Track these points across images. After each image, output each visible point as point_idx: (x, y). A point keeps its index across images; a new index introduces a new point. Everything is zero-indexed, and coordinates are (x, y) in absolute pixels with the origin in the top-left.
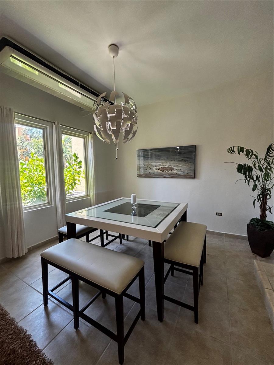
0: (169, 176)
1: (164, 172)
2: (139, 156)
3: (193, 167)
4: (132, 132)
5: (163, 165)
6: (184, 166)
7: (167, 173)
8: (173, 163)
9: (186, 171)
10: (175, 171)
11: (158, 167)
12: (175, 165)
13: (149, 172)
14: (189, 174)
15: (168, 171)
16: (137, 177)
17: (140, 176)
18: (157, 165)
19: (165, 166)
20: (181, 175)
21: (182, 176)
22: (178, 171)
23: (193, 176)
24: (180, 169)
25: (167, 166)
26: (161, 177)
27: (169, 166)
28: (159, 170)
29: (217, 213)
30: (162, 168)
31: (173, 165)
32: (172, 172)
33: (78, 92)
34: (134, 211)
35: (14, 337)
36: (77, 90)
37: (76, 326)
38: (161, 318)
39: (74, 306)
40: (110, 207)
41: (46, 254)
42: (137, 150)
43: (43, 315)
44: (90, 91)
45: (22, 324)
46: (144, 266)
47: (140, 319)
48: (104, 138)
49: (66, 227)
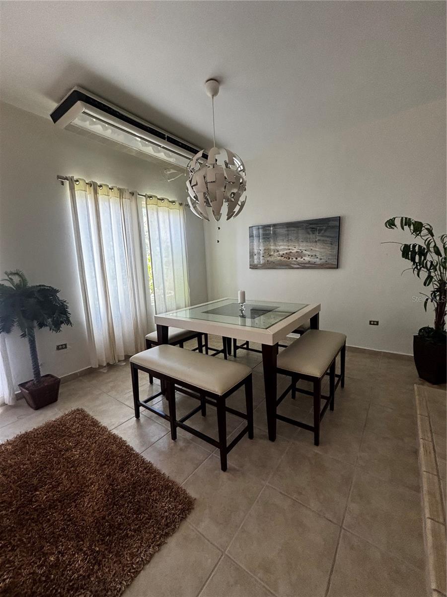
0: (298, 266)
1: (290, 259)
2: (251, 236)
3: (335, 252)
4: (240, 203)
5: (289, 249)
6: (322, 250)
7: (294, 261)
8: (304, 245)
9: (325, 258)
10: (307, 259)
11: (281, 253)
12: (307, 248)
13: (268, 261)
14: (330, 261)
15: (297, 259)
16: (250, 268)
17: (253, 267)
18: (282, 247)
19: (292, 251)
20: (317, 263)
21: (318, 266)
22: (312, 258)
23: (335, 265)
24: (314, 254)
25: (295, 250)
26: (287, 267)
27: (298, 251)
28: (282, 256)
29: (370, 322)
30: (286, 253)
31: (304, 248)
32: (302, 259)
33: (163, 148)
34: (242, 313)
35: (109, 441)
36: (163, 145)
37: (174, 437)
38: (272, 437)
39: (170, 417)
40: (210, 308)
41: (135, 358)
42: (250, 227)
43: (136, 426)
44: (181, 144)
45: (115, 432)
46: (251, 374)
47: (247, 435)
48: (201, 213)
49: (156, 332)
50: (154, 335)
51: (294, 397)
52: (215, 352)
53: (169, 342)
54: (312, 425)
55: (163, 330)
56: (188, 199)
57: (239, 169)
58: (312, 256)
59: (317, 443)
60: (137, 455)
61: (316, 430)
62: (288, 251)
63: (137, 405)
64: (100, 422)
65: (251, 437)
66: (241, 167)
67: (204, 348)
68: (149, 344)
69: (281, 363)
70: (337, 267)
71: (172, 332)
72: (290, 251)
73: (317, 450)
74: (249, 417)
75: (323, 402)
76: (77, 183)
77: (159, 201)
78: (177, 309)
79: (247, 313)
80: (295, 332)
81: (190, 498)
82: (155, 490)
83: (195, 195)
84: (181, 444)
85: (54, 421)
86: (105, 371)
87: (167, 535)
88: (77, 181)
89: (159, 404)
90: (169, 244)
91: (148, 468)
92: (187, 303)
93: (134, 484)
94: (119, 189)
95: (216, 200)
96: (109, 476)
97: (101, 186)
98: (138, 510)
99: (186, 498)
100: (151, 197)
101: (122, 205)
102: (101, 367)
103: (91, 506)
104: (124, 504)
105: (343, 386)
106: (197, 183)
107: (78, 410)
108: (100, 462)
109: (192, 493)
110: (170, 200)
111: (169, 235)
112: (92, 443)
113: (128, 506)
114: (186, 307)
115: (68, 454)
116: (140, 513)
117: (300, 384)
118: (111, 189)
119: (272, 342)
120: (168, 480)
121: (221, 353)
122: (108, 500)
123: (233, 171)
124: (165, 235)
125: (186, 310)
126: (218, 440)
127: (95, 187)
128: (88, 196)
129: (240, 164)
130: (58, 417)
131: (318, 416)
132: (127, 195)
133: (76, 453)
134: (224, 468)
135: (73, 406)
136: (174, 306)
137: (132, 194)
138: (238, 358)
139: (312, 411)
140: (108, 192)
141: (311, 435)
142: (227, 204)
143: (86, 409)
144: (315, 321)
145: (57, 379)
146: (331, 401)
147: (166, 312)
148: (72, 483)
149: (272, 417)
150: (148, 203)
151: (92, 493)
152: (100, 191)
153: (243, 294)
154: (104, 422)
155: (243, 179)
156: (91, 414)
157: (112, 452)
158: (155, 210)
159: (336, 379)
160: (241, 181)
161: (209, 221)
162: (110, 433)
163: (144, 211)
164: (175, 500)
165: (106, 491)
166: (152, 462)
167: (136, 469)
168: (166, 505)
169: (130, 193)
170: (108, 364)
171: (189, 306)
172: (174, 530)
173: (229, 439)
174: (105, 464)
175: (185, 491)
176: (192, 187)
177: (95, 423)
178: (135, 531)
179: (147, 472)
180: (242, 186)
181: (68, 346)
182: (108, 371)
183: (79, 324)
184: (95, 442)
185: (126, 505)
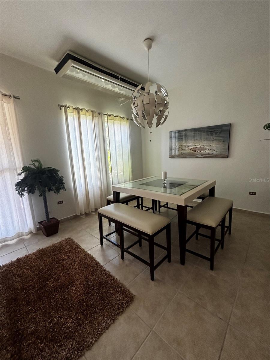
0: (202, 156)
1: (196, 152)
2: (171, 137)
3: (227, 146)
4: (164, 116)
5: (196, 145)
6: (218, 146)
7: (199, 153)
8: (206, 142)
9: (219, 150)
10: (207, 151)
11: (190, 148)
12: (208, 144)
13: (181, 153)
14: (223, 153)
15: (200, 151)
16: (170, 158)
17: (172, 157)
18: (191, 144)
19: (197, 147)
20: (214, 154)
21: (215, 156)
22: (211, 151)
23: (226, 155)
24: (212, 148)
25: (199, 146)
26: (194, 157)
27: (202, 146)
28: (191, 150)
29: (250, 193)
30: (194, 148)
31: (205, 145)
32: (204, 152)
33: (118, 85)
34: (165, 185)
35: (86, 257)
36: (117, 83)
37: (123, 258)
38: (183, 262)
39: (120, 245)
40: (144, 182)
41: (101, 210)
42: (170, 132)
43: (101, 250)
44: (128, 82)
45: (89, 252)
46: (170, 223)
47: (166, 260)
48: (140, 124)
49: (113, 195)
50: (111, 197)
51: (197, 238)
52: (147, 209)
53: (120, 202)
54: (209, 256)
55: (117, 194)
56: (133, 115)
57: (164, 95)
58: (211, 150)
59: (212, 268)
60: (101, 267)
61: (211, 260)
62: (195, 147)
63: (102, 238)
64: (81, 246)
65: (169, 261)
66: (166, 93)
67: (140, 206)
68: (109, 202)
69: (189, 217)
70: (228, 157)
71: (122, 195)
72: (196, 146)
73: (212, 273)
74: (168, 249)
75: (217, 243)
76: (69, 108)
77: (115, 118)
78: (124, 182)
79: (167, 185)
80: (199, 198)
81: (132, 294)
82: (111, 287)
83: (136, 112)
84: (127, 262)
85: (57, 244)
86: (84, 217)
87: (118, 314)
88: (69, 107)
89: (114, 238)
90: (121, 144)
91: (108, 275)
92: (130, 179)
93: (100, 283)
94: (92, 111)
95: (149, 115)
96: (86, 277)
97: (81, 110)
98: (102, 298)
99: (129, 295)
100: (110, 115)
101: (93, 121)
102: (81, 214)
103: (76, 292)
104: (94, 294)
105: (230, 233)
106: (138, 104)
107: (69, 238)
108: (81, 269)
109: (133, 292)
110: (121, 117)
111: (120, 138)
112: (77, 258)
113: (96, 295)
114: (130, 181)
115: (64, 262)
116: (103, 300)
117: (201, 231)
118: (87, 111)
119: (184, 204)
120: (119, 283)
121: (151, 210)
122: (85, 290)
123: (160, 96)
124: (118, 138)
125: (130, 183)
126: (149, 261)
127: (78, 110)
128: (75, 115)
129: (165, 92)
130: (58, 241)
131: (213, 252)
132: (96, 114)
133: (68, 262)
134: (152, 279)
135: (67, 236)
136: (123, 181)
137: (99, 114)
138: (161, 213)
139: (209, 248)
140: (86, 113)
141: (208, 263)
142: (156, 117)
143: (73, 238)
144: (212, 191)
145: (58, 220)
146: (222, 242)
147: (119, 184)
148: (66, 279)
149: (183, 251)
150: (108, 119)
151: (77, 285)
152: (81, 112)
153: (165, 173)
154: (83, 246)
155: (167, 101)
156: (76, 241)
157: (87, 264)
158: (113, 123)
159: (226, 229)
160: (165, 103)
161: (145, 128)
162: (86, 253)
163: (106, 124)
164: (123, 294)
165: (84, 285)
166: (110, 271)
167: (100, 275)
168: (118, 297)
169: (98, 113)
170: (86, 213)
171: (131, 181)
172: (122, 312)
173: (156, 261)
174: (83, 270)
175: (129, 290)
176: (135, 107)
177: (78, 247)
178: (100, 309)
179: (107, 277)
180: (166, 106)
181: (63, 202)
182: (85, 217)
183: (70, 189)
184: (78, 257)
185: (95, 295)
